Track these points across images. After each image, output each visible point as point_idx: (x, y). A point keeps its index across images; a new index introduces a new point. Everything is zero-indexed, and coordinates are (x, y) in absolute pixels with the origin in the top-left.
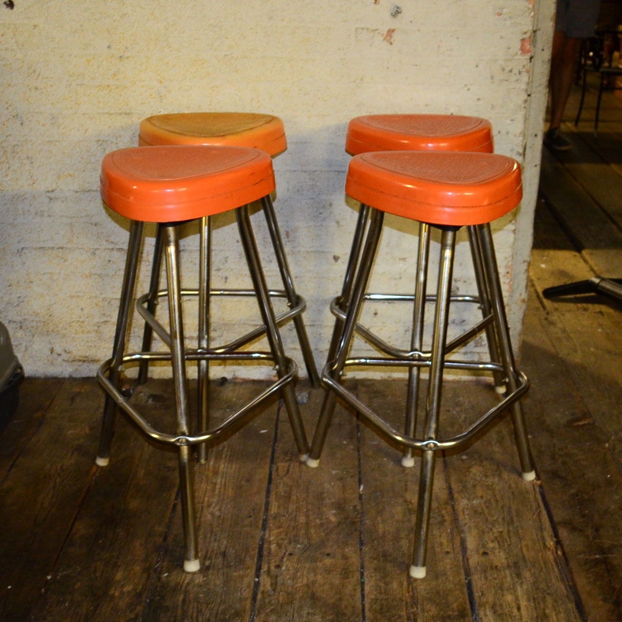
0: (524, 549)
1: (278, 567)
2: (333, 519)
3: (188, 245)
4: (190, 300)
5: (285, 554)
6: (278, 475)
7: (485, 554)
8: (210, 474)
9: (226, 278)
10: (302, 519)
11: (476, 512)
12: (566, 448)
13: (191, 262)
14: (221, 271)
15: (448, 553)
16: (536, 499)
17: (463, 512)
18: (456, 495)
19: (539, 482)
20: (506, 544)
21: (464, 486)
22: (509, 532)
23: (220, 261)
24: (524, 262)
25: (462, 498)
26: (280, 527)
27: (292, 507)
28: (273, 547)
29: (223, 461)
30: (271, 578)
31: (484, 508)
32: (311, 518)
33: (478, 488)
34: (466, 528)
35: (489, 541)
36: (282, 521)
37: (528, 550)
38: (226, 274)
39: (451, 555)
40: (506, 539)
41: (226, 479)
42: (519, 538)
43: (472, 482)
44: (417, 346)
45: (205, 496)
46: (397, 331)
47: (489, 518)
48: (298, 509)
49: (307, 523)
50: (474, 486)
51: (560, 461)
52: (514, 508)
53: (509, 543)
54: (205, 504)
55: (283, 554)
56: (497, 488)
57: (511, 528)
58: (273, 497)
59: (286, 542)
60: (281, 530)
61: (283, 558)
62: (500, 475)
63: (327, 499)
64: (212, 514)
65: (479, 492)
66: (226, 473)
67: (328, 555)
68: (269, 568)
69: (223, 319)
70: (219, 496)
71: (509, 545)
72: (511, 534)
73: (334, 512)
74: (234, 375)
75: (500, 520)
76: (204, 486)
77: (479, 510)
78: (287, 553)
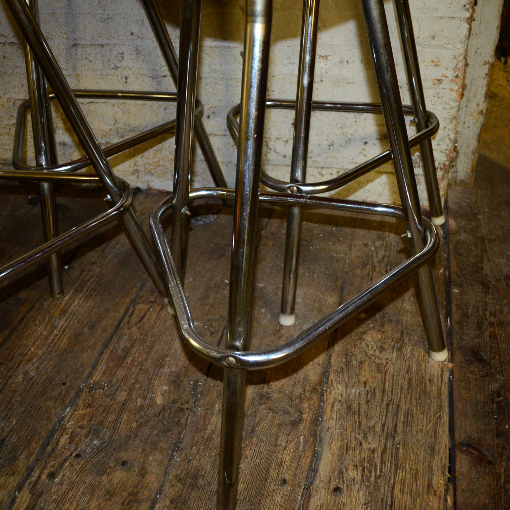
0: (397, 488)
1: (52, 476)
2: (159, 400)
3: (80, 38)
4: (92, 102)
5: (71, 455)
6: (128, 323)
7: (337, 489)
8: (57, 313)
9: (126, 78)
10: (122, 396)
11: (349, 407)
12: (502, 312)
13: (86, 59)
14: (118, 70)
15: (284, 481)
16: (440, 393)
17: (333, 407)
18: (332, 377)
19: (451, 365)
20: (373, 474)
21: (348, 364)
22: (384, 451)
23: (116, 57)
24: (485, 63)
25: (339, 383)
26: (89, 406)
27: (120, 373)
28: (64, 440)
29: (81, 295)
30: (33, 495)
31: (363, 402)
32: (134, 395)
33: (366, 367)
34: (326, 437)
35: (351, 467)
36: (97, 396)
37: (402, 491)
38: (125, 73)
39: (287, 488)
40: (376, 466)
41: (70, 322)
42: (396, 465)
43: (359, 357)
44: (299, 175)
45: (32, 346)
46: (320, 145)
47: (364, 423)
48: (125, 379)
49: (124, 404)
50: (361, 363)
51: (487, 334)
52: (404, 406)
53: (378, 473)
54: (27, 358)
55: (69, 453)
56: (391, 369)
57: (389, 445)
58: (106, 355)
59: (84, 432)
60: (89, 410)
61: (65, 461)
62: (400, 349)
63: (166, 367)
64: (26, 373)
65: (366, 373)
66: (74, 315)
67: (124, 463)
68: (39, 477)
69: (130, 125)
70: (49, 347)
71: (377, 477)
72: (387, 456)
73: (165, 388)
74: (148, 185)
75: (378, 428)
76: (40, 329)
77: (355, 406)
78: (74, 455)
